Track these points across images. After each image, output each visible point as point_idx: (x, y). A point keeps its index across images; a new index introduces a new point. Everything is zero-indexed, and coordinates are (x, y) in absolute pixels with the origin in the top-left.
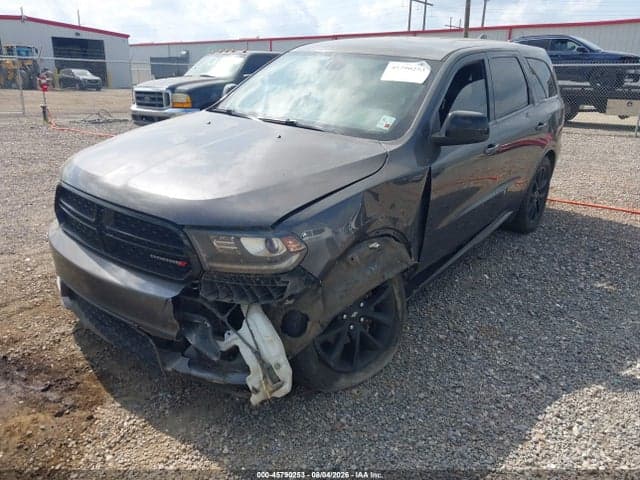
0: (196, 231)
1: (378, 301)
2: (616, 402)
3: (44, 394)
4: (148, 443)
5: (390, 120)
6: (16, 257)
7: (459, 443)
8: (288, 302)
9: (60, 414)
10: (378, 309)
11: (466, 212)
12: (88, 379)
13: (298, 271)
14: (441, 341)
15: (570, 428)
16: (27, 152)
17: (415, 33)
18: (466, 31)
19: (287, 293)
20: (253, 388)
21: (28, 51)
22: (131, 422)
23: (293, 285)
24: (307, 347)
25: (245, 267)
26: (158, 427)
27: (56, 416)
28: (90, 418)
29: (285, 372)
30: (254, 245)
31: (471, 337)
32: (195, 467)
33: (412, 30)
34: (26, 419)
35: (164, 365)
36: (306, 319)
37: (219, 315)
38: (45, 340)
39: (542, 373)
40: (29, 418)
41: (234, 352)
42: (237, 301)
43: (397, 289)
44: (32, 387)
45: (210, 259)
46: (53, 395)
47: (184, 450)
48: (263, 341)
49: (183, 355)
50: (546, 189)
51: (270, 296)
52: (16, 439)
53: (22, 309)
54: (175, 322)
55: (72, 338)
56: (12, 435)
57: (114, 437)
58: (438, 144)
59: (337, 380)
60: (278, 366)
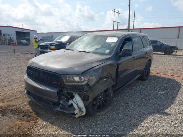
0: (63, 75)
1: (106, 94)
2: (166, 119)
3: (23, 117)
4: (51, 127)
5: (108, 51)
6: (11, 87)
7: (127, 127)
8: (85, 93)
9: (28, 122)
10: (106, 96)
11: (126, 74)
12: (34, 114)
13: (87, 85)
14: (122, 105)
15: (154, 124)
16: (10, 61)
17: (115, 30)
18: (129, 30)
19: (84, 90)
20: (76, 113)
21: (9, 35)
22: (46, 123)
23: (86, 88)
24: (89, 104)
25: (74, 84)
26: (52, 124)
27: (27, 122)
28: (35, 122)
29: (84, 110)
30: (77, 79)
31: (130, 105)
32: (62, 132)
33: (114, 29)
34: (19, 123)
35: (54, 109)
36: (89, 97)
37: (68, 96)
38: (22, 106)
39: (147, 112)
40: (20, 122)
41: (72, 105)
42: (72, 92)
43: (111, 91)
44: (20, 116)
45: (66, 82)
46: (25, 118)
47: (59, 129)
48: (79, 102)
49: (59, 106)
50: (149, 69)
51: (80, 91)
52: (18, 127)
53: (15, 99)
54: (57, 97)
55: (28, 105)
56: (16, 126)
57: (42, 126)
58: (120, 56)
59: (96, 113)
60: (82, 108)
